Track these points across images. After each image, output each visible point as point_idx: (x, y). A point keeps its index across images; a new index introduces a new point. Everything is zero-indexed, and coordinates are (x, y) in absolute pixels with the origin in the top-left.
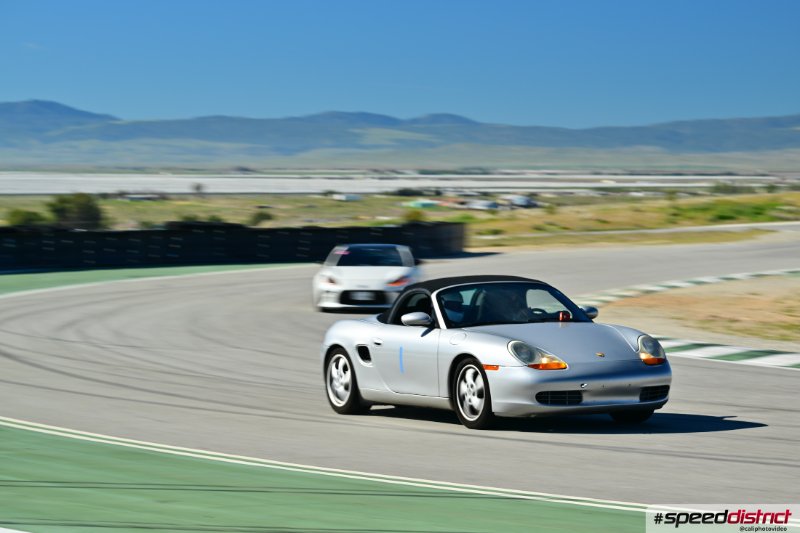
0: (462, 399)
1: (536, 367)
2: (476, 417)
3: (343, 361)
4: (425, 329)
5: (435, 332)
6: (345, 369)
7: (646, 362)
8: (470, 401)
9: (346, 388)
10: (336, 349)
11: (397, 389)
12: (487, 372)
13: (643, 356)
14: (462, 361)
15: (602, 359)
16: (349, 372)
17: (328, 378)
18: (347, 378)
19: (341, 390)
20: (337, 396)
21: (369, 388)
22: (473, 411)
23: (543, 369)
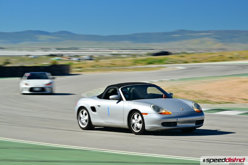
0: (133, 125)
1: (161, 114)
2: (139, 131)
3: (85, 112)
4: (117, 101)
5: (121, 102)
6: (86, 114)
7: (196, 112)
8: (136, 125)
9: (86, 121)
10: (82, 108)
11: (106, 121)
12: (143, 115)
13: (196, 110)
14: (133, 112)
15: (183, 111)
16: (87, 116)
17: (79, 118)
18: (87, 118)
19: (84, 122)
20: (83, 124)
21: (94, 121)
22: (138, 129)
23: (164, 114)
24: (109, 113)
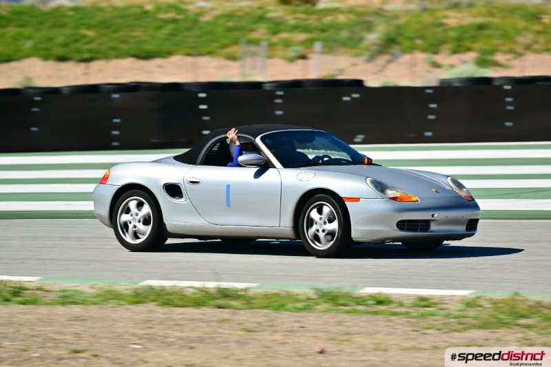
1: (395, 199)
2: (328, 245)
3: (135, 201)
7: (466, 199)
10: (131, 188)
12: (348, 204)
13: (461, 194)
14: (315, 196)
23: (401, 201)
24: (229, 199)
